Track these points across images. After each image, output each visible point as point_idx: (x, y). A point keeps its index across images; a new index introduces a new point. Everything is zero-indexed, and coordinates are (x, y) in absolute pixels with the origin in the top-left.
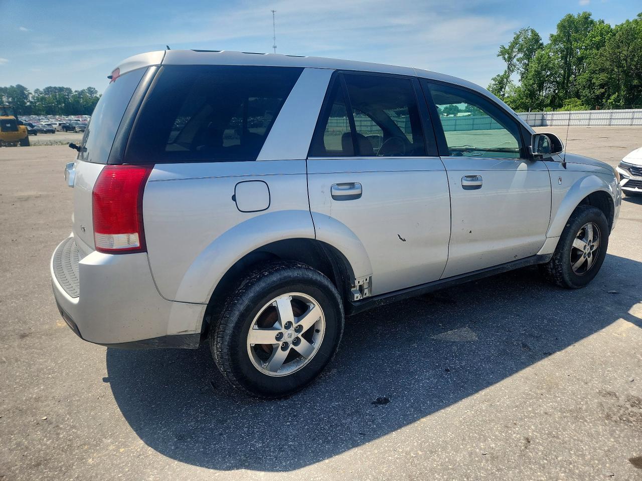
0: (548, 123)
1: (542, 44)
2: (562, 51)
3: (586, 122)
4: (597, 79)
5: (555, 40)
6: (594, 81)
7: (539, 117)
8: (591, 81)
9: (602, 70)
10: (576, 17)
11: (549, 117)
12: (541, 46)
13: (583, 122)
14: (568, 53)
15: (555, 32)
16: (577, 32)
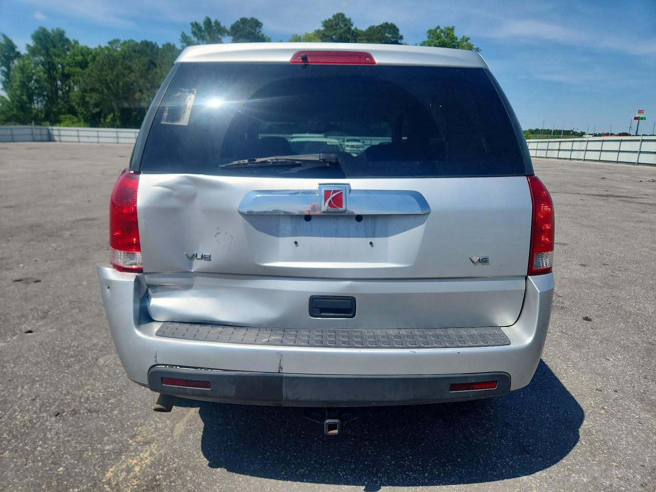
0: (56, 138)
1: (19, 53)
2: (43, 65)
3: (95, 140)
4: (91, 98)
5: (33, 51)
6: (87, 99)
7: (44, 132)
8: (84, 99)
9: (93, 90)
10: (50, 31)
11: (55, 133)
12: (18, 55)
13: (92, 140)
14: (50, 67)
15: (32, 43)
16: (55, 46)
